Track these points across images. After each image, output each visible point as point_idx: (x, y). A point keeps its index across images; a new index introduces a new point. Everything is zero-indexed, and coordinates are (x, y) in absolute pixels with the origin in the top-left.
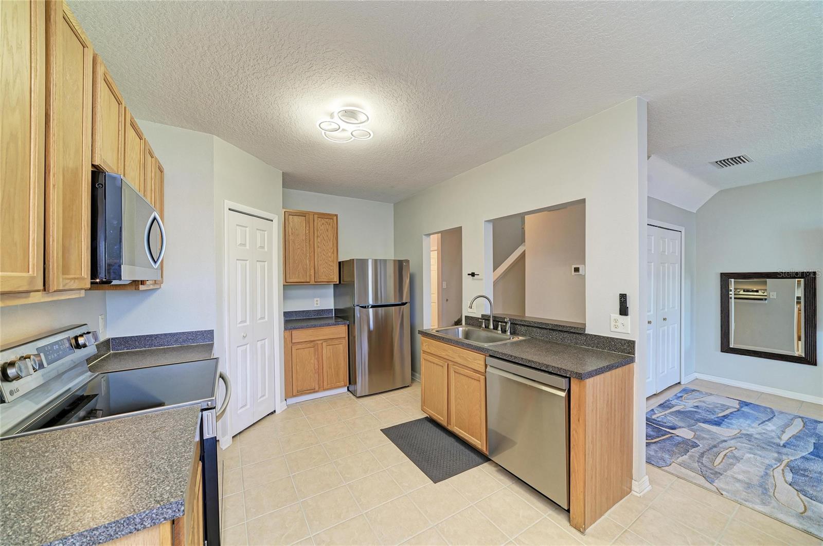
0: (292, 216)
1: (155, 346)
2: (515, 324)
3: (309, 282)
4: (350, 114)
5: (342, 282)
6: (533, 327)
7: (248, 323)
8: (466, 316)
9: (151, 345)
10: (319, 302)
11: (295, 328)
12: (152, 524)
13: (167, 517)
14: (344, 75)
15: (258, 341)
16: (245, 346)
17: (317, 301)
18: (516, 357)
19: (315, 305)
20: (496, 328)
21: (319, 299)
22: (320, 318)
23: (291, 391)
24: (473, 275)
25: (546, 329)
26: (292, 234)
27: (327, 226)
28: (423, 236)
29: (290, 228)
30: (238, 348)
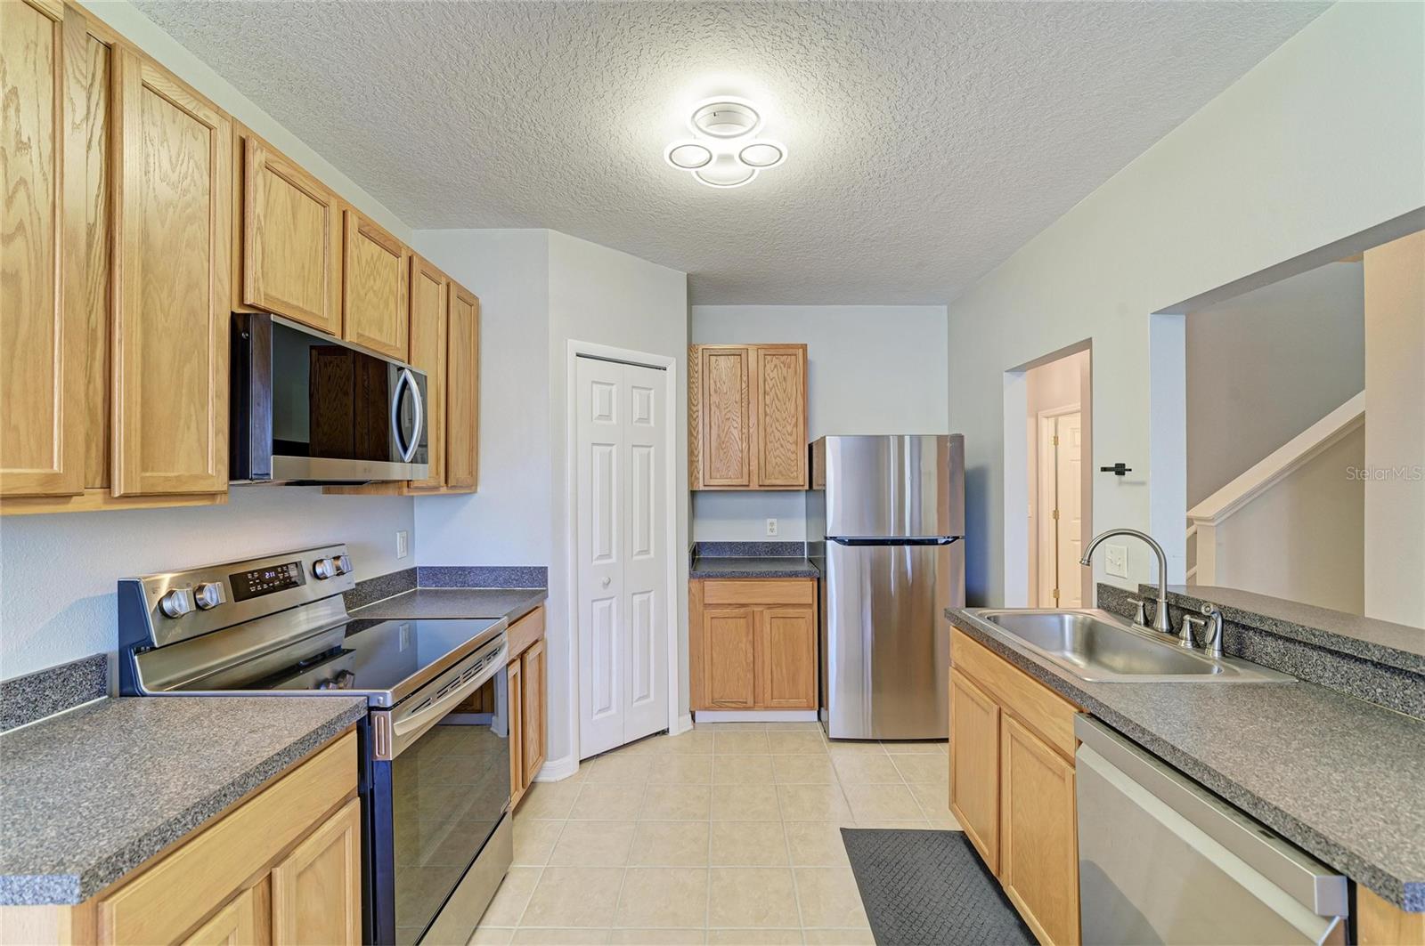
0: (715, 357)
1: (469, 586)
2: (1244, 627)
3: (748, 486)
4: (725, 115)
5: (815, 487)
6: (1306, 644)
7: (614, 560)
8: (1099, 585)
9: (464, 584)
10: (775, 527)
11: (709, 576)
12: (34, 901)
13: (55, 897)
14: (662, 31)
15: (634, 594)
16: (609, 601)
17: (772, 524)
18: (1155, 739)
19: (769, 533)
20: (1174, 630)
21: (775, 520)
22: (778, 560)
23: (703, 697)
24: (1120, 470)
25: (1357, 659)
26: (716, 391)
27: (785, 370)
28: (1005, 374)
29: (712, 381)
30: (594, 604)
